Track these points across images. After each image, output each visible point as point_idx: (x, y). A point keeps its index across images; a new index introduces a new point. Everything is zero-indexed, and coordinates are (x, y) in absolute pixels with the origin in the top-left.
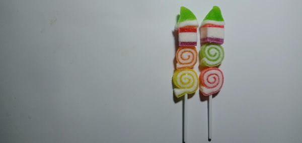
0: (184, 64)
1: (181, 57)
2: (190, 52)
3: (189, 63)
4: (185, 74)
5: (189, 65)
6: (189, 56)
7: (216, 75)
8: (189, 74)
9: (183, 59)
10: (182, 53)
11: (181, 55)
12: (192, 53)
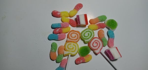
0: (72, 39)
1: (71, 36)
2: (76, 34)
3: (75, 40)
4: (71, 44)
5: (74, 41)
6: (75, 36)
7: (96, 41)
8: (73, 45)
9: (71, 37)
10: (72, 33)
11: (71, 34)
12: (78, 35)
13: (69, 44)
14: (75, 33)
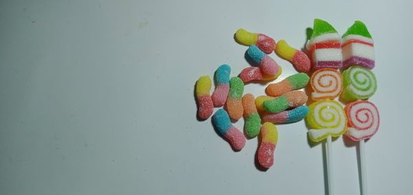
0: (324, 92)
1: (319, 83)
3: (331, 92)
4: (326, 107)
5: (332, 95)
6: (331, 82)
7: (369, 110)
8: (331, 107)
9: (322, 86)
10: (321, 77)
11: (319, 80)
12: (335, 78)
13: (322, 109)
14: (328, 75)
